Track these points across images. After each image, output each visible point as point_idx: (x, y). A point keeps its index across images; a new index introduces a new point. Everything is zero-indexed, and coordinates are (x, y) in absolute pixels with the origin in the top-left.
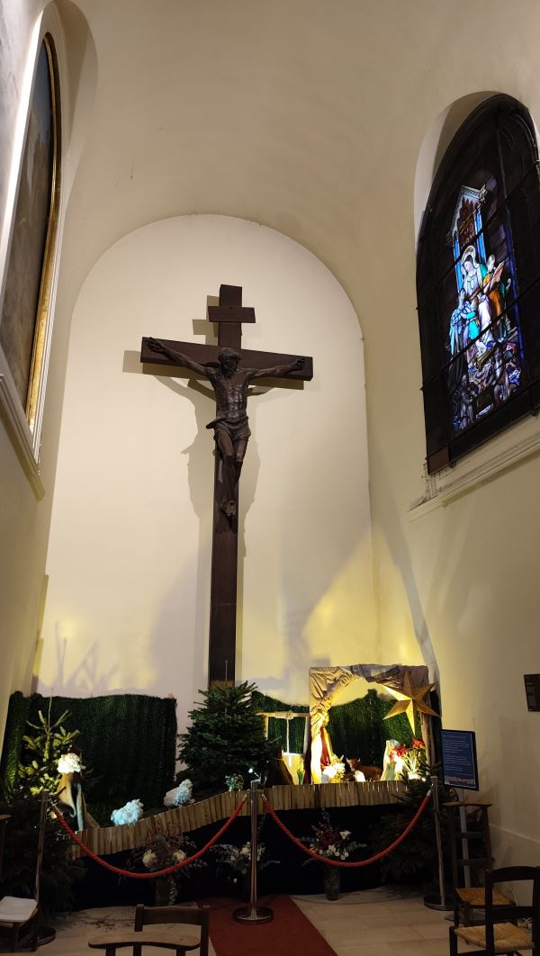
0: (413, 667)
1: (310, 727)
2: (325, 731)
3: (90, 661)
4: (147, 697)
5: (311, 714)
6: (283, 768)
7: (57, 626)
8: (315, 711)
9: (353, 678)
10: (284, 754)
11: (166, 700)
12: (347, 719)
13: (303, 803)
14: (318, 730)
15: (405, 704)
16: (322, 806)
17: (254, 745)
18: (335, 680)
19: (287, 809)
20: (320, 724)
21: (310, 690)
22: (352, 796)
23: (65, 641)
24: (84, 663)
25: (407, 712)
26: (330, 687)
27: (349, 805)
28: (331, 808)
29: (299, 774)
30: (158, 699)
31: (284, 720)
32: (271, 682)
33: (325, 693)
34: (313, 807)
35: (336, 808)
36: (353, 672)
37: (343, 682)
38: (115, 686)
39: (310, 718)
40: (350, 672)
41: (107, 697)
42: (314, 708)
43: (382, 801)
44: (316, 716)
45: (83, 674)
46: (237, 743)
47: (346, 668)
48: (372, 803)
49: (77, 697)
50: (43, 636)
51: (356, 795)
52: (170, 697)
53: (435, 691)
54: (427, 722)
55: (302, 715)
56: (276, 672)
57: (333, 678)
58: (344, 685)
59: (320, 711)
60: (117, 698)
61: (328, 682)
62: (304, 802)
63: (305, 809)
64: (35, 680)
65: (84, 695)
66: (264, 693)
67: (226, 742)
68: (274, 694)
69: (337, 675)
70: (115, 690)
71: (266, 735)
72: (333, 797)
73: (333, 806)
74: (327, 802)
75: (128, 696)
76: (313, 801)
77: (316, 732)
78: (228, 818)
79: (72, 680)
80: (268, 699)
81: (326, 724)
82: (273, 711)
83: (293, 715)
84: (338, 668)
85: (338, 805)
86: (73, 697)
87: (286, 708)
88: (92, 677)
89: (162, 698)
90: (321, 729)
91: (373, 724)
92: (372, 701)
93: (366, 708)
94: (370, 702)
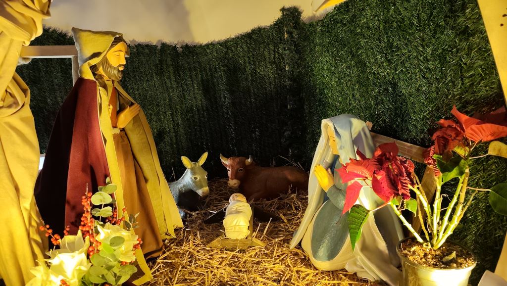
12: (233, 71)
91: (290, 79)
92: (290, 33)
93: (276, 46)
94: (286, 36)
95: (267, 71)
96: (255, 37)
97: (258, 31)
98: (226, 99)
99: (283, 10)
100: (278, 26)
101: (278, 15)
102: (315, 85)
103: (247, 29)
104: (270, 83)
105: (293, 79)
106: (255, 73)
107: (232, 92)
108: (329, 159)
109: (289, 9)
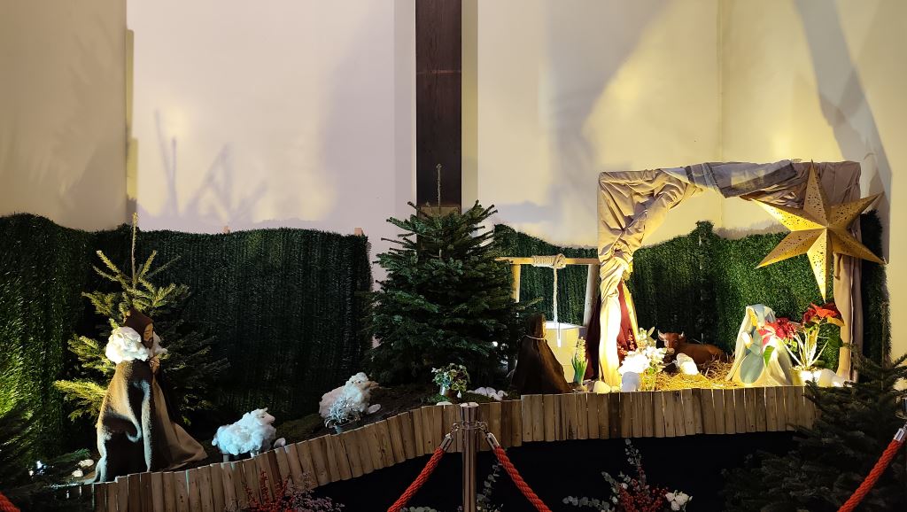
0: (826, 164)
1: (597, 281)
2: (625, 288)
3: (219, 177)
4: (318, 232)
5: (601, 258)
6: (546, 355)
7: (157, 116)
8: (609, 253)
9: (690, 189)
10: (548, 326)
11: (351, 238)
12: (658, 269)
13: (584, 428)
14: (615, 287)
15: (809, 238)
16: (625, 434)
17: (488, 314)
18: (651, 195)
19: (550, 439)
20: (618, 276)
21: (600, 214)
22: (689, 417)
23: (174, 142)
24: (210, 179)
25: (810, 253)
26: (641, 209)
27: (682, 434)
28: (644, 439)
29: (577, 367)
30: (338, 236)
31: (548, 271)
32: (528, 209)
33: (629, 220)
34: (605, 435)
35: (654, 439)
36: (691, 178)
37: (669, 199)
38: (266, 216)
39: (598, 268)
40: (685, 179)
41: (250, 233)
42: (605, 249)
43: (751, 424)
44: (611, 263)
45: (209, 196)
46: (456, 310)
47: (677, 171)
48: (731, 431)
49: (200, 231)
50: (135, 133)
51: (698, 415)
52: (358, 234)
53: (873, 213)
54: (851, 273)
55: (581, 261)
56: (537, 195)
57: (646, 191)
58: (671, 204)
59: (618, 252)
60: (267, 235)
61: (637, 199)
62: (586, 427)
63: (589, 441)
64: (131, 206)
65: (213, 230)
66: (517, 227)
67: (435, 308)
68: (533, 230)
69: (656, 186)
70: (264, 221)
71: (517, 297)
72: (648, 419)
73: (649, 434)
74: (635, 427)
75: (286, 232)
76: (605, 424)
77: (609, 290)
78: (428, 457)
79: (193, 205)
80: (523, 238)
81: (628, 278)
82: (529, 256)
83: (564, 262)
84: (660, 171)
85: (660, 434)
86: (192, 232)
87: (554, 251)
88: (226, 201)
89: (344, 234)
90: (620, 287)
91: (704, 277)
92: (704, 241)
93: (692, 251)
94: (700, 242)
95: (684, 269)
96: (676, 244)
97: (679, 239)
98: (652, 290)
99: (698, 223)
100: (694, 235)
101: (695, 227)
102: (728, 284)
103: (670, 237)
104: (686, 279)
105: (706, 277)
106: (674, 271)
107: (656, 285)
108: (750, 329)
109: (703, 223)
